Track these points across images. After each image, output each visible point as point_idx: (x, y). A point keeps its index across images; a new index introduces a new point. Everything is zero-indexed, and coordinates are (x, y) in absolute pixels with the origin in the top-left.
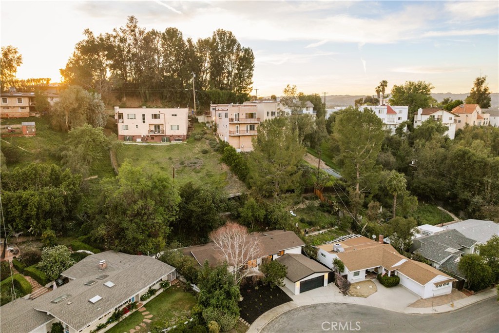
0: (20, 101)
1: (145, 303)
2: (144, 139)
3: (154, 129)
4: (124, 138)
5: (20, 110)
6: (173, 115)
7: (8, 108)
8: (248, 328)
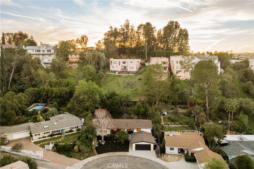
0: (76, 56)
1: (66, 134)
2: (119, 72)
3: (124, 68)
4: (112, 72)
5: (75, 59)
6: (131, 62)
7: (72, 58)
8: (95, 155)
